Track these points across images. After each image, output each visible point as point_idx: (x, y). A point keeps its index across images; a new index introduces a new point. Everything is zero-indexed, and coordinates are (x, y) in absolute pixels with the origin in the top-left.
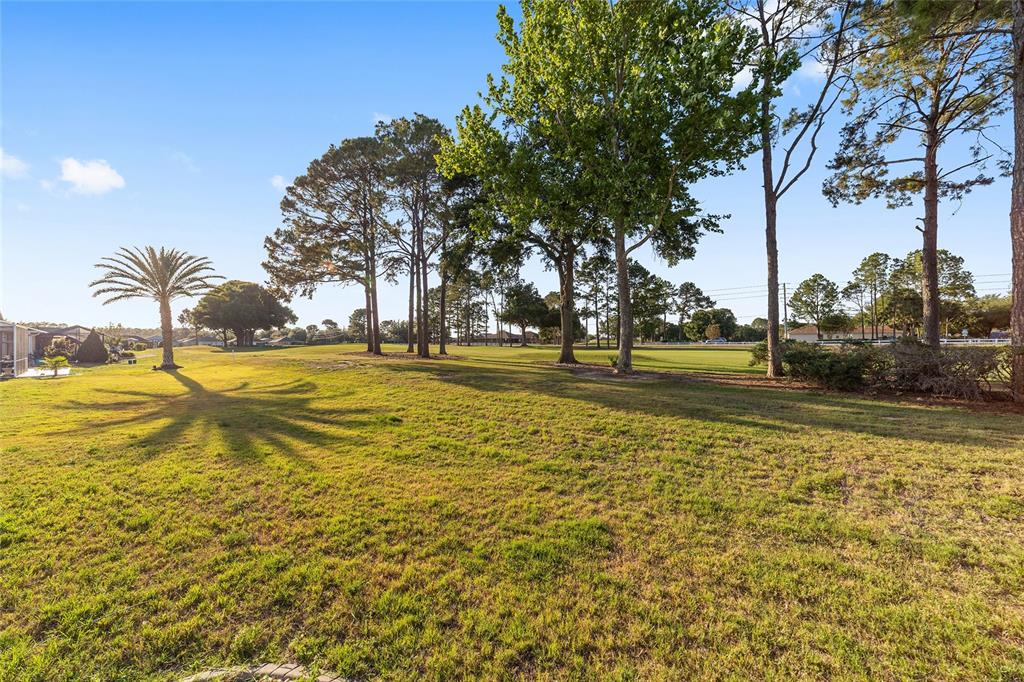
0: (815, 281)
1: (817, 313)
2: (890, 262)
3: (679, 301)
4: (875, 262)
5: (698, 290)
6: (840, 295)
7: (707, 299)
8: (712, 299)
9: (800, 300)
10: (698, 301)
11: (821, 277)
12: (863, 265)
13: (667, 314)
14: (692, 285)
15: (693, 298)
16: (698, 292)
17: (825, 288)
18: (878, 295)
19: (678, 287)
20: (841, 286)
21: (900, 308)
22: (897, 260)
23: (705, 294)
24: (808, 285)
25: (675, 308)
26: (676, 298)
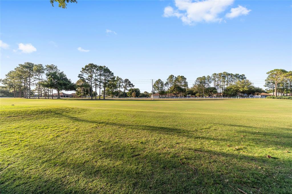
0: (159, 81)
1: (159, 90)
2: (174, 78)
3: (124, 84)
4: (171, 77)
5: (130, 81)
6: (164, 85)
7: (132, 84)
8: (134, 85)
9: (155, 86)
10: (130, 85)
11: (160, 80)
12: (169, 78)
13: (120, 88)
14: (128, 80)
15: (128, 84)
16: (130, 82)
17: (161, 83)
18: (172, 86)
19: (124, 80)
20: (165, 83)
21: (176, 89)
22: (175, 77)
23: (131, 83)
24: (157, 82)
25: (123, 87)
26: (123, 83)
